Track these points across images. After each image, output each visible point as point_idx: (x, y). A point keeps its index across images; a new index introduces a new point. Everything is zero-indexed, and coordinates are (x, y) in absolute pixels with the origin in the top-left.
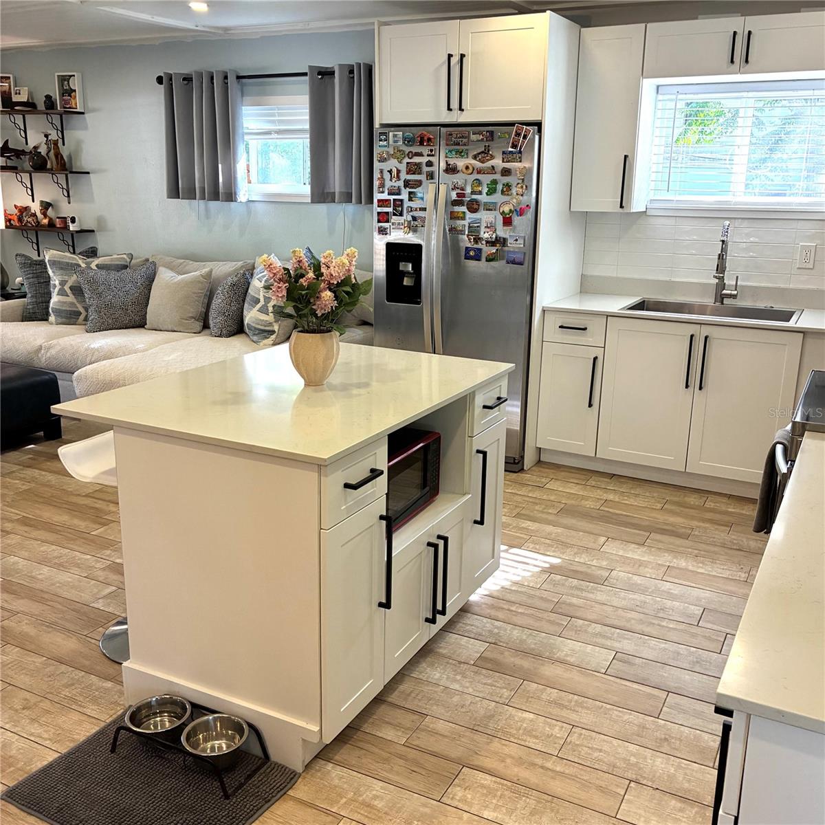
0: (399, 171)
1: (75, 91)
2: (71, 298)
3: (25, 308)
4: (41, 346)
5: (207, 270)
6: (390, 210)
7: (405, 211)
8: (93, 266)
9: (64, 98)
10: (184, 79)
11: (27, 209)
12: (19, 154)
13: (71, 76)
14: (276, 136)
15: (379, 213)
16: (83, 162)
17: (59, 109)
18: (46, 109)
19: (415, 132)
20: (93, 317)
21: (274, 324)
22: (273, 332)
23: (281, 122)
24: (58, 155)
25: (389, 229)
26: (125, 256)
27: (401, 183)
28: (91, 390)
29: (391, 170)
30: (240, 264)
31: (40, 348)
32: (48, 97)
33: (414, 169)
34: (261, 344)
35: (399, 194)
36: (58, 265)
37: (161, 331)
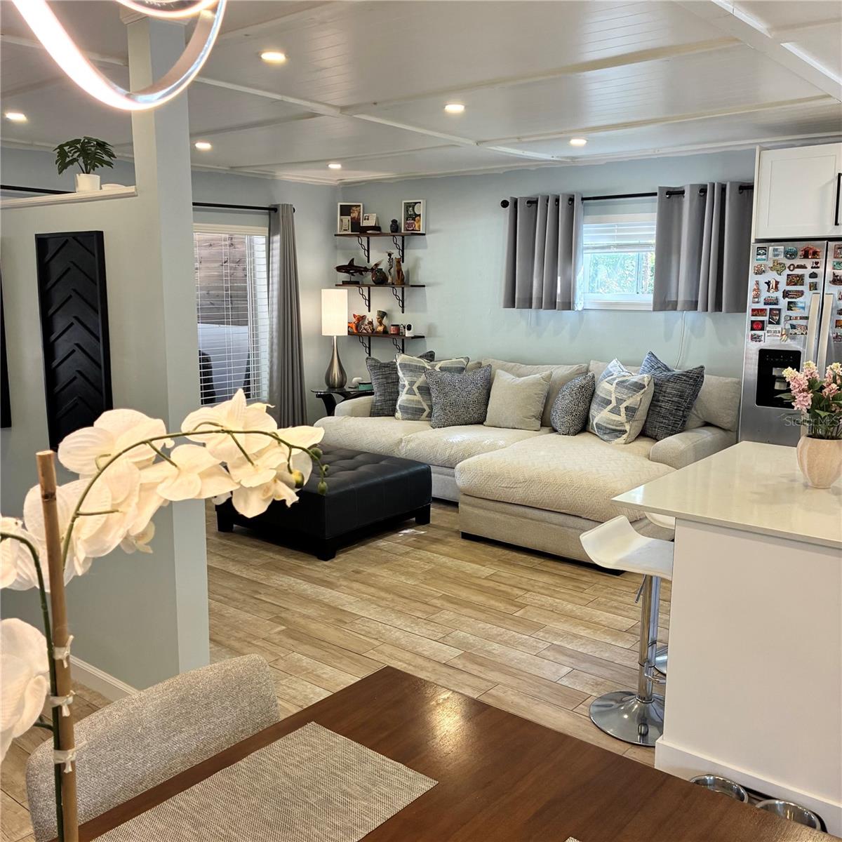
0: (777, 283)
1: (420, 215)
2: (418, 397)
3: (373, 405)
4: (401, 439)
5: (548, 372)
6: (766, 319)
7: (782, 320)
8: (437, 368)
9: (408, 222)
10: (528, 202)
11: (363, 318)
12: (362, 270)
13: (416, 203)
14: (615, 250)
15: (753, 322)
16: (420, 278)
17: (403, 231)
18: (392, 232)
19: (799, 247)
20: (438, 414)
21: (626, 424)
22: (625, 431)
23: (619, 237)
24: (399, 271)
25: (763, 337)
26: (462, 360)
27: (779, 294)
28: (475, 480)
29: (769, 282)
30: (575, 367)
31: (401, 441)
32: (394, 222)
33: (796, 280)
34: (613, 443)
35: (776, 304)
36: (408, 368)
37: (500, 427)
